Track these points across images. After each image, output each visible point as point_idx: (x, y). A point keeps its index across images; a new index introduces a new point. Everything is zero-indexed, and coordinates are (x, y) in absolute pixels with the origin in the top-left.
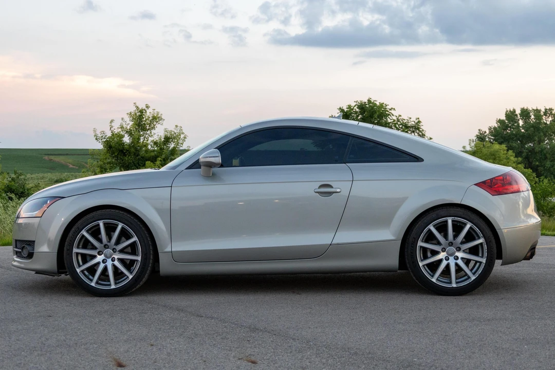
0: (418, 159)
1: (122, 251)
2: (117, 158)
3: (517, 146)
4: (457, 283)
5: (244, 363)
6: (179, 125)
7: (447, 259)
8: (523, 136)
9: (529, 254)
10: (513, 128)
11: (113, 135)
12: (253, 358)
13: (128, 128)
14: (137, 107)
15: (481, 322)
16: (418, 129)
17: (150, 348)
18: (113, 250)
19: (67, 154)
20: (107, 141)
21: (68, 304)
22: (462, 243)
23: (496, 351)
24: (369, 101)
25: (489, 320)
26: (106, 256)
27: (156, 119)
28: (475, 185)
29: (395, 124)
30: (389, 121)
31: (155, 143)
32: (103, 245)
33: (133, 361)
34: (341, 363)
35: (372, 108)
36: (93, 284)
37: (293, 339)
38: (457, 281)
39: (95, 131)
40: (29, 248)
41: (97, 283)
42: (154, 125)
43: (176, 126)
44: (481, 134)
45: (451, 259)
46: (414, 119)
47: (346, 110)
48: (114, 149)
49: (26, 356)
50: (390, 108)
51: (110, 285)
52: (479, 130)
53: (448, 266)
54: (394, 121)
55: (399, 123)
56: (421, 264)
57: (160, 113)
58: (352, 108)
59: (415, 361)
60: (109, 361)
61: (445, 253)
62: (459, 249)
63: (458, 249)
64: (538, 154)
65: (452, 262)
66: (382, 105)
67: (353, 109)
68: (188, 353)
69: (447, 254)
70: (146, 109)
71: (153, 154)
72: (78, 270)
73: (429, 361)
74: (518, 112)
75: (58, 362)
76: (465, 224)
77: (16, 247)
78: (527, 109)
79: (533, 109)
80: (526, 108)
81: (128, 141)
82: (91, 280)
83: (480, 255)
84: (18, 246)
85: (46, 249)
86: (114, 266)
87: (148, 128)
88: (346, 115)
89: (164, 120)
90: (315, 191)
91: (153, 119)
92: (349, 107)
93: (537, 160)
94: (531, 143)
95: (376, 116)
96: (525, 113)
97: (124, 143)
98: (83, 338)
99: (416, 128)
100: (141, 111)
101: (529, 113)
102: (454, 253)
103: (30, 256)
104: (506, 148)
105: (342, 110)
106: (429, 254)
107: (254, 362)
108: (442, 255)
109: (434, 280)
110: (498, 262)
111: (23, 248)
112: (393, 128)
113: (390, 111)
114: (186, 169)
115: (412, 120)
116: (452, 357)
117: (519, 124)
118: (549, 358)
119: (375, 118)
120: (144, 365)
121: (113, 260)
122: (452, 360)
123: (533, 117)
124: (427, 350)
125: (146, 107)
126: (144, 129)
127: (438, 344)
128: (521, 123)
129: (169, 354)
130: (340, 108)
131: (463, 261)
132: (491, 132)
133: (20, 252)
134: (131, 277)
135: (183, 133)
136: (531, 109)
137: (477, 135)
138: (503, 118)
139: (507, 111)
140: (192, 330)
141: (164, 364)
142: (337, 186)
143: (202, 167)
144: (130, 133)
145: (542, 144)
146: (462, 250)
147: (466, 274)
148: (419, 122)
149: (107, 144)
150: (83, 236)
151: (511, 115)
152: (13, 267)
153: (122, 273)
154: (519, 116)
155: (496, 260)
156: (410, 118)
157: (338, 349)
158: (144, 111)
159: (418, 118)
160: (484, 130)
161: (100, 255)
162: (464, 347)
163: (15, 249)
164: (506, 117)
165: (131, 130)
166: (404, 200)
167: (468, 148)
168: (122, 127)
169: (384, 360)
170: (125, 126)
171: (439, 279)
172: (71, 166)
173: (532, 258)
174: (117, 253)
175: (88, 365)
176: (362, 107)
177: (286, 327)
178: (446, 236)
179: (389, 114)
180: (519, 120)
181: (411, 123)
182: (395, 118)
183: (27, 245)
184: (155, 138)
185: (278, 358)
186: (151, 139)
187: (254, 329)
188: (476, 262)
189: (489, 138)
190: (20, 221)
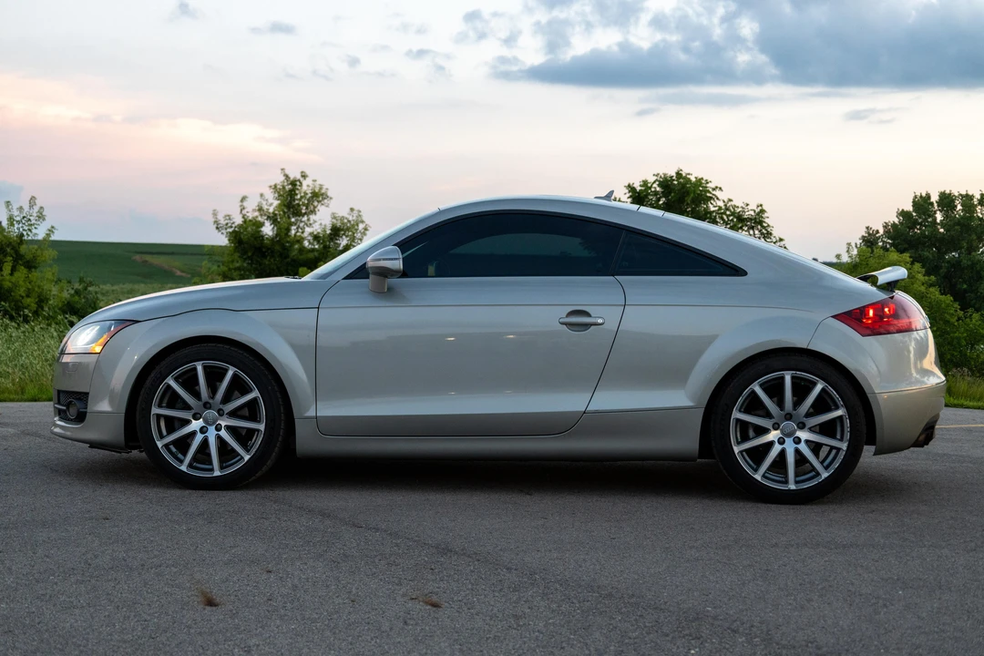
0: (737, 271)
1: (234, 414)
2: (252, 260)
3: (931, 256)
4: (797, 482)
5: (419, 606)
6: (356, 208)
7: (781, 441)
8: (942, 239)
9: (922, 438)
10: (926, 226)
11: (245, 222)
12: (435, 599)
13: (271, 210)
14: (287, 176)
15: (831, 549)
16: (761, 223)
17: (265, 576)
18: (218, 412)
19: (173, 254)
20: (234, 231)
21: (140, 500)
22: (808, 415)
23: (849, 598)
24: (678, 174)
25: (844, 546)
26: (205, 421)
27: (318, 196)
28: (833, 317)
29: (722, 213)
30: (712, 209)
31: (316, 237)
32: (201, 403)
33: (232, 598)
34: (583, 611)
35: (683, 186)
36: (184, 468)
37: (507, 569)
38: (798, 479)
39: (215, 214)
40: (78, 404)
41: (190, 466)
42: (315, 207)
43: (352, 210)
44: (869, 234)
45: (789, 442)
46: (753, 206)
47: (638, 189)
48: (246, 245)
49: (56, 584)
50: (713, 186)
51: (212, 470)
52: (867, 228)
53: (782, 454)
54: (720, 208)
55: (728, 213)
56: (736, 449)
57: (325, 187)
58: (649, 185)
59: (708, 611)
60: (192, 595)
61: (778, 432)
62: (802, 426)
63: (800, 425)
64: (966, 271)
65: (790, 447)
66: (699, 181)
67: (650, 188)
68: (327, 586)
69: (782, 433)
70: (302, 179)
71: (311, 255)
72: (159, 444)
73: (731, 612)
74: (935, 198)
75: (108, 594)
76: (814, 384)
77: (59, 403)
78: (950, 194)
79: (961, 195)
80: (948, 192)
81: (270, 233)
82: (181, 462)
83: (838, 437)
84: (61, 401)
85: (107, 407)
86: (219, 438)
87: (303, 211)
88: (639, 197)
89: (331, 198)
90: (561, 320)
91: (312, 197)
92: (645, 183)
93: (965, 282)
94: (955, 251)
95: (689, 200)
96: (947, 201)
97: (263, 236)
98: (155, 556)
99: (755, 222)
100: (293, 183)
101: (953, 201)
102: (794, 432)
103: (81, 417)
104: (908, 259)
105: (631, 188)
106: (751, 433)
107: (435, 605)
108: (773, 435)
109: (758, 477)
110: (868, 451)
111: (68, 405)
112: (718, 220)
113: (714, 192)
114: (345, 278)
115: (750, 207)
116: (773, 605)
117: (935, 219)
118: (937, 613)
119: (688, 204)
120: (251, 604)
121: (218, 428)
122: (770, 612)
123: (959, 207)
124: (731, 594)
125: (302, 176)
126: (298, 213)
127: (751, 584)
128: (939, 217)
129: (295, 587)
130: (629, 186)
131: (809, 447)
132: (887, 232)
133: (64, 411)
134: (247, 458)
135: (362, 222)
136: (956, 194)
137: (863, 237)
138: (909, 207)
139: (916, 197)
140: (340, 549)
141: (285, 603)
142: (598, 314)
143: (371, 276)
144: (273, 219)
145: (973, 253)
146: (807, 427)
147: (814, 469)
148: (762, 211)
149: (235, 237)
150: (169, 387)
151: (922, 204)
152: (53, 436)
153: (233, 450)
154: (935, 205)
155: (865, 447)
156: (747, 205)
157: (580, 586)
158: (298, 183)
159: (761, 205)
160: (875, 228)
161: (196, 419)
162: (794, 590)
163: (56, 406)
164: (913, 206)
165: (276, 215)
166: (710, 340)
167: (845, 259)
168: (260, 209)
169: (656, 608)
170: (265, 207)
171: (766, 475)
172: (179, 273)
173: (927, 444)
174: (225, 416)
175: (157, 601)
176: (666, 183)
177: (499, 548)
178: (781, 404)
179: (711, 198)
180: (935, 213)
181: (749, 214)
182: (721, 204)
183: (76, 399)
184: (316, 229)
185: (478, 599)
186: (308, 230)
187: (445, 550)
188: (832, 448)
189: (884, 242)
190: (66, 359)
